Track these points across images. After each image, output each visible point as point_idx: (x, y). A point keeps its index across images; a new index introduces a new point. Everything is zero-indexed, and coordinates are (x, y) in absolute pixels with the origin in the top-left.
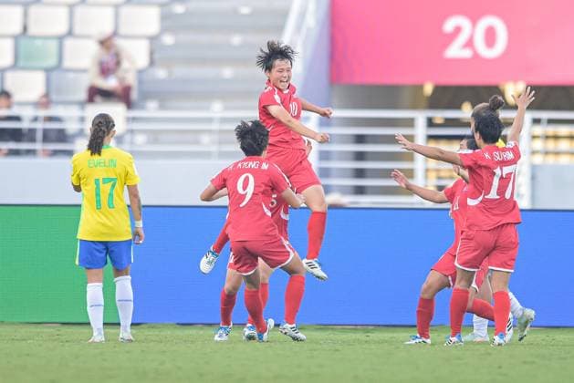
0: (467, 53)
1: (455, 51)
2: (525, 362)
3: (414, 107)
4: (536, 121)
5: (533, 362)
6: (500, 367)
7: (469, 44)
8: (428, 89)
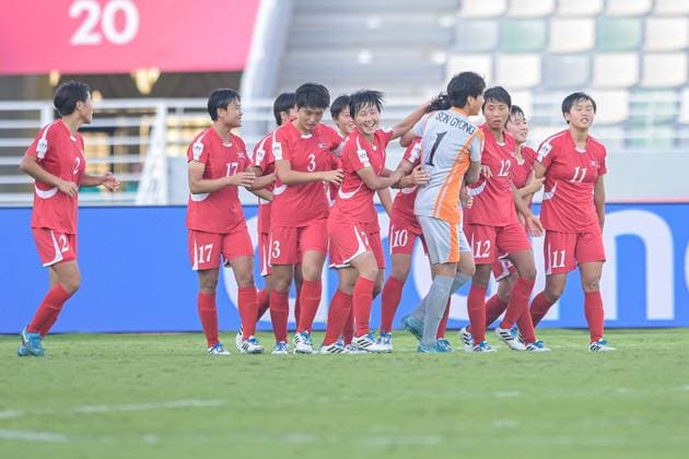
0: (95, 39)
1: (83, 37)
2: (166, 370)
3: (39, 97)
4: (171, 111)
5: (174, 370)
6: (139, 376)
7: (98, 28)
8: (55, 78)
